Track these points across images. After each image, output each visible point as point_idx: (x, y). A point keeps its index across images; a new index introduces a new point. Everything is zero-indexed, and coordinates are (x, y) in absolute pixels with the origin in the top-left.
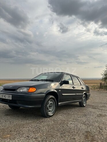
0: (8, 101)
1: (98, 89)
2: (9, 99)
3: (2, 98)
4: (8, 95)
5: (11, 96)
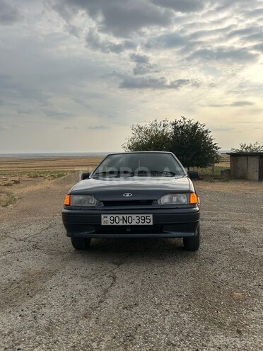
0: (127, 230)
2: (146, 224)
3: (115, 224)
4: (140, 216)
5: (151, 216)
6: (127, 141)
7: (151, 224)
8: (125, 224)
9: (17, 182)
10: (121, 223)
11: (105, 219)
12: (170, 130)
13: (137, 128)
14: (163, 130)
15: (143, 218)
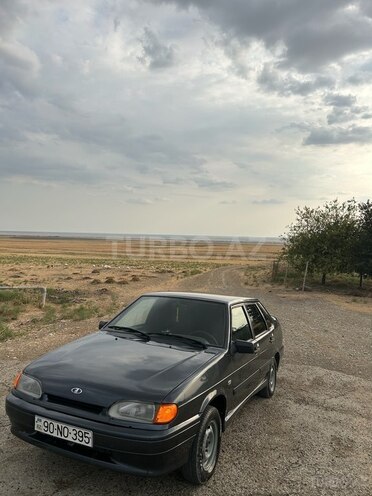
1: (269, 285)
2: (83, 443)
3: (48, 433)
4: (78, 430)
5: (90, 435)
6: (288, 230)
7: (90, 445)
8: (59, 436)
9: (135, 279)
10: (55, 435)
11: (39, 423)
12: (358, 215)
13: (304, 211)
14: (347, 216)
15: (81, 434)
